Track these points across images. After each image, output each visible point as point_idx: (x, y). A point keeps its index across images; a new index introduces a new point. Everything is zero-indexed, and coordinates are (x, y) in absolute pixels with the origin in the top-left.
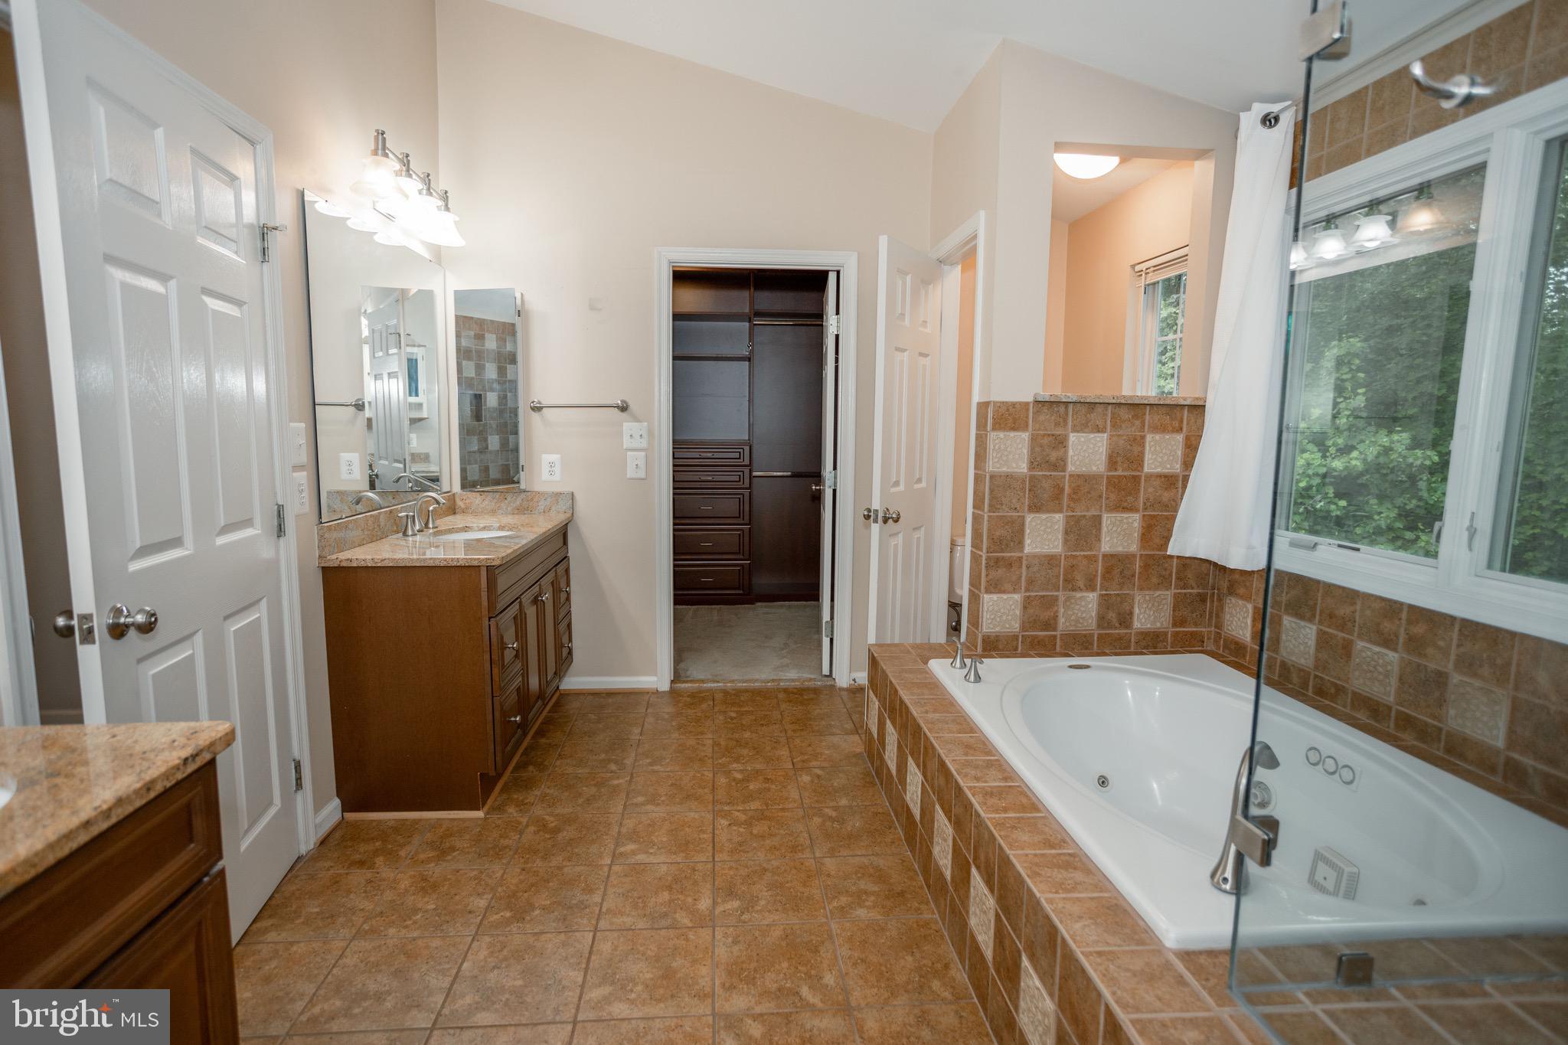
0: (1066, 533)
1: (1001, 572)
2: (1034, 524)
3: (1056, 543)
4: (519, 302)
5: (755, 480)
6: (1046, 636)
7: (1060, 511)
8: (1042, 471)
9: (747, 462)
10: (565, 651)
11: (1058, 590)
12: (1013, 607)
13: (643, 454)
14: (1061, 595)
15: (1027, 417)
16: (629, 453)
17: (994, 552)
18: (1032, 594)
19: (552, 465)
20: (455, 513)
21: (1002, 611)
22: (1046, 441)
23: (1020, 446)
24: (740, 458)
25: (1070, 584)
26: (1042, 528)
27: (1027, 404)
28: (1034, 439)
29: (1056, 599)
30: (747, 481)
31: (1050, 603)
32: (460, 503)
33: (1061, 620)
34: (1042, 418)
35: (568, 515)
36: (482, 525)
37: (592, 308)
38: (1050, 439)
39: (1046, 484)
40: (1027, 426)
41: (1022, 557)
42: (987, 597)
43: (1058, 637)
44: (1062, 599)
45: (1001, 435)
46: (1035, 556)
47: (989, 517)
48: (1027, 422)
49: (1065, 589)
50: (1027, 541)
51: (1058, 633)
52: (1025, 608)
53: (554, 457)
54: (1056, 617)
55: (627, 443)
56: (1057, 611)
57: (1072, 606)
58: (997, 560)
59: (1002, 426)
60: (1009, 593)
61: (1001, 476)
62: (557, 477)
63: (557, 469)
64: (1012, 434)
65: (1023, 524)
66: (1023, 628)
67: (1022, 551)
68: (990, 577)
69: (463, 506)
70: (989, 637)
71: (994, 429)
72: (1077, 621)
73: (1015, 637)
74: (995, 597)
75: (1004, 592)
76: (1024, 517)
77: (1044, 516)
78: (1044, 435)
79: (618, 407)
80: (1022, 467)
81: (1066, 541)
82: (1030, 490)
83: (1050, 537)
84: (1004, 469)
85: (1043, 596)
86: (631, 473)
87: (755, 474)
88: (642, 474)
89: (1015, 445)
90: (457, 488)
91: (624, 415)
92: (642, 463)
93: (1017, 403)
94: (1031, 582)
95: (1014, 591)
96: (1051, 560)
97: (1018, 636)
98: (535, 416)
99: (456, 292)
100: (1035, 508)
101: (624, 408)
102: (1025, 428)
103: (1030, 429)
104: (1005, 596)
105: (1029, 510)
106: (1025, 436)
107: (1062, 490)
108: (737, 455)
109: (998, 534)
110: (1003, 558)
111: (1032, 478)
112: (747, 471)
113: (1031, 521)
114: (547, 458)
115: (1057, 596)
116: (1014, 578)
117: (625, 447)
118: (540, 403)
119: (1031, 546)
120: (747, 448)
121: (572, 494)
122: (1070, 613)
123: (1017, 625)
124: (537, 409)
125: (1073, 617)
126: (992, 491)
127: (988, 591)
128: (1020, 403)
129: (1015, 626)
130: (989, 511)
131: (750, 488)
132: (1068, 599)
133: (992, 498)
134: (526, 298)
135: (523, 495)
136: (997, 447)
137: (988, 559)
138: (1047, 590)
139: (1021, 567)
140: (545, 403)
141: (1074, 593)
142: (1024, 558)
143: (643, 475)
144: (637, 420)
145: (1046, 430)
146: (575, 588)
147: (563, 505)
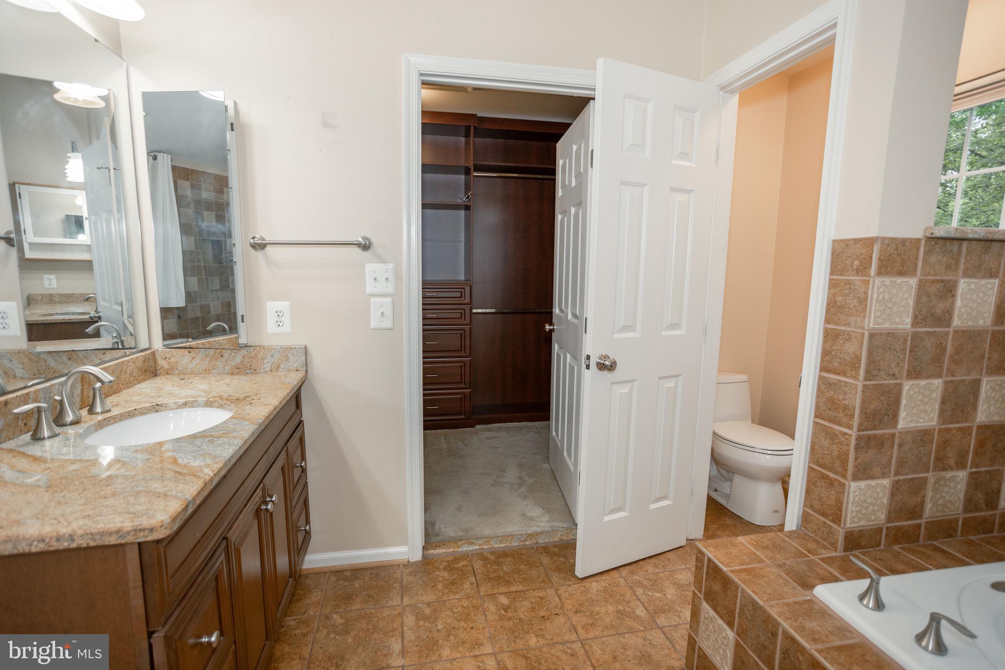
0: (943, 402)
1: (871, 453)
2: (912, 393)
3: (932, 415)
4: (231, 111)
5: (474, 316)
6: (910, 526)
7: (939, 376)
8: (926, 326)
9: (467, 300)
10: (301, 536)
11: (928, 471)
12: (881, 495)
13: (389, 300)
14: (931, 477)
15: (917, 259)
16: (372, 299)
17: (866, 429)
18: (901, 477)
19: (279, 314)
20: (156, 375)
21: (869, 501)
22: (933, 289)
23: (906, 295)
24: (461, 297)
25: (942, 464)
26: (920, 397)
27: (918, 241)
28: (921, 286)
29: (925, 481)
30: (468, 318)
31: (918, 486)
32: (162, 363)
33: (928, 506)
34: (933, 259)
35: (301, 374)
36: (181, 401)
37: (326, 125)
38: (940, 285)
39: (929, 344)
40: (916, 270)
41: (894, 434)
42: (853, 485)
43: (923, 526)
44: (931, 481)
45: (887, 280)
46: (908, 432)
47: (865, 386)
48: (916, 265)
49: (935, 469)
50: (902, 414)
51: (923, 521)
52: (893, 494)
53: (283, 305)
54: (922, 504)
55: (370, 287)
56: (924, 496)
57: (941, 488)
58: (869, 438)
59: (889, 269)
60: (877, 478)
61: (882, 334)
62: (286, 328)
63: (286, 319)
64: (899, 280)
65: (899, 395)
66: (889, 519)
67: (895, 427)
68: (859, 461)
69: (166, 366)
70: (852, 533)
71: (879, 273)
72: (944, 506)
73: (880, 530)
74: (862, 484)
75: (872, 477)
76: (901, 385)
77: (923, 383)
78: (933, 281)
79: (359, 245)
80: (905, 322)
81: (942, 411)
82: (911, 351)
83: (927, 408)
84: (887, 325)
85: (912, 480)
86: (375, 322)
87: (474, 311)
88: (388, 324)
89: (901, 295)
90: (158, 343)
91: (366, 254)
92: (388, 312)
93: (907, 239)
94: (901, 463)
95: (884, 475)
96: (925, 435)
97: (882, 529)
98: (259, 255)
99: (145, 95)
100: (915, 373)
101: (366, 246)
102: (913, 273)
103: (919, 273)
104: (873, 483)
105: (908, 375)
106: (913, 282)
107: (944, 350)
108: (459, 295)
109: (872, 407)
110: (875, 436)
111: (915, 335)
112: (467, 308)
113: (909, 390)
114: (272, 307)
115: (926, 478)
116: (884, 461)
117: (368, 291)
118: (263, 239)
119: (906, 421)
120: (467, 289)
121: (306, 347)
122: (938, 496)
123: (883, 517)
124: (260, 246)
125: (940, 502)
126: (870, 353)
127: (855, 478)
128: (911, 240)
129: (882, 516)
130: (866, 379)
131: (470, 324)
132: (937, 481)
133: (871, 361)
134: (242, 108)
135: (244, 352)
136: (880, 298)
137: (859, 438)
138: (917, 472)
139: (892, 446)
140: (269, 238)
141: (944, 474)
142: (897, 435)
143: (390, 325)
144: (382, 260)
145: (936, 274)
146: (312, 462)
147: (296, 361)
